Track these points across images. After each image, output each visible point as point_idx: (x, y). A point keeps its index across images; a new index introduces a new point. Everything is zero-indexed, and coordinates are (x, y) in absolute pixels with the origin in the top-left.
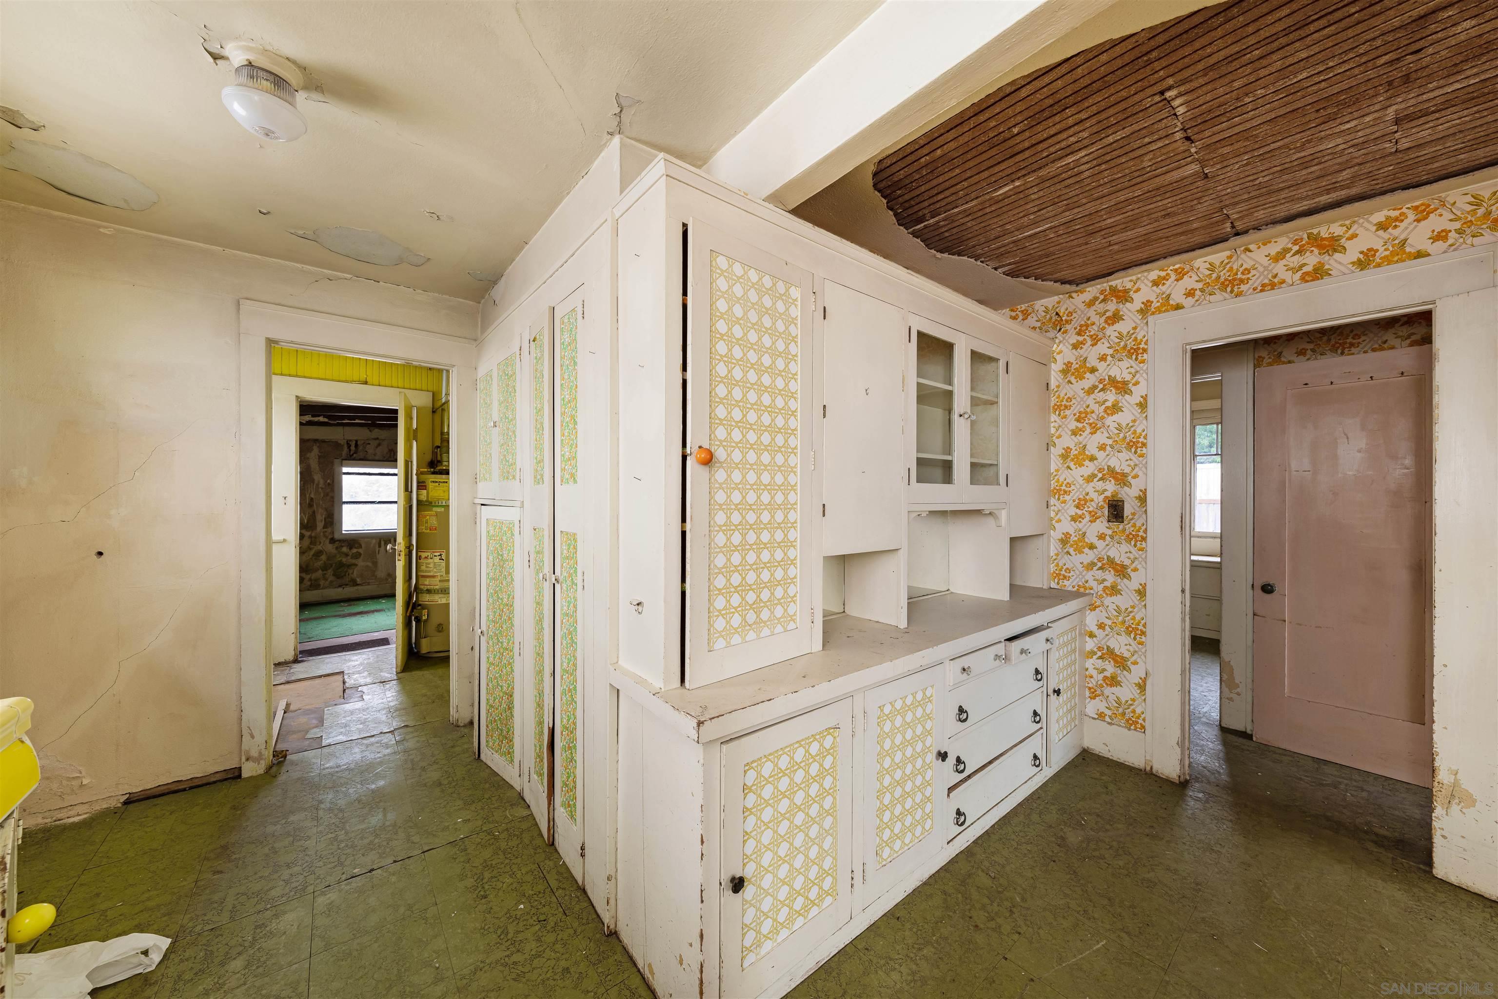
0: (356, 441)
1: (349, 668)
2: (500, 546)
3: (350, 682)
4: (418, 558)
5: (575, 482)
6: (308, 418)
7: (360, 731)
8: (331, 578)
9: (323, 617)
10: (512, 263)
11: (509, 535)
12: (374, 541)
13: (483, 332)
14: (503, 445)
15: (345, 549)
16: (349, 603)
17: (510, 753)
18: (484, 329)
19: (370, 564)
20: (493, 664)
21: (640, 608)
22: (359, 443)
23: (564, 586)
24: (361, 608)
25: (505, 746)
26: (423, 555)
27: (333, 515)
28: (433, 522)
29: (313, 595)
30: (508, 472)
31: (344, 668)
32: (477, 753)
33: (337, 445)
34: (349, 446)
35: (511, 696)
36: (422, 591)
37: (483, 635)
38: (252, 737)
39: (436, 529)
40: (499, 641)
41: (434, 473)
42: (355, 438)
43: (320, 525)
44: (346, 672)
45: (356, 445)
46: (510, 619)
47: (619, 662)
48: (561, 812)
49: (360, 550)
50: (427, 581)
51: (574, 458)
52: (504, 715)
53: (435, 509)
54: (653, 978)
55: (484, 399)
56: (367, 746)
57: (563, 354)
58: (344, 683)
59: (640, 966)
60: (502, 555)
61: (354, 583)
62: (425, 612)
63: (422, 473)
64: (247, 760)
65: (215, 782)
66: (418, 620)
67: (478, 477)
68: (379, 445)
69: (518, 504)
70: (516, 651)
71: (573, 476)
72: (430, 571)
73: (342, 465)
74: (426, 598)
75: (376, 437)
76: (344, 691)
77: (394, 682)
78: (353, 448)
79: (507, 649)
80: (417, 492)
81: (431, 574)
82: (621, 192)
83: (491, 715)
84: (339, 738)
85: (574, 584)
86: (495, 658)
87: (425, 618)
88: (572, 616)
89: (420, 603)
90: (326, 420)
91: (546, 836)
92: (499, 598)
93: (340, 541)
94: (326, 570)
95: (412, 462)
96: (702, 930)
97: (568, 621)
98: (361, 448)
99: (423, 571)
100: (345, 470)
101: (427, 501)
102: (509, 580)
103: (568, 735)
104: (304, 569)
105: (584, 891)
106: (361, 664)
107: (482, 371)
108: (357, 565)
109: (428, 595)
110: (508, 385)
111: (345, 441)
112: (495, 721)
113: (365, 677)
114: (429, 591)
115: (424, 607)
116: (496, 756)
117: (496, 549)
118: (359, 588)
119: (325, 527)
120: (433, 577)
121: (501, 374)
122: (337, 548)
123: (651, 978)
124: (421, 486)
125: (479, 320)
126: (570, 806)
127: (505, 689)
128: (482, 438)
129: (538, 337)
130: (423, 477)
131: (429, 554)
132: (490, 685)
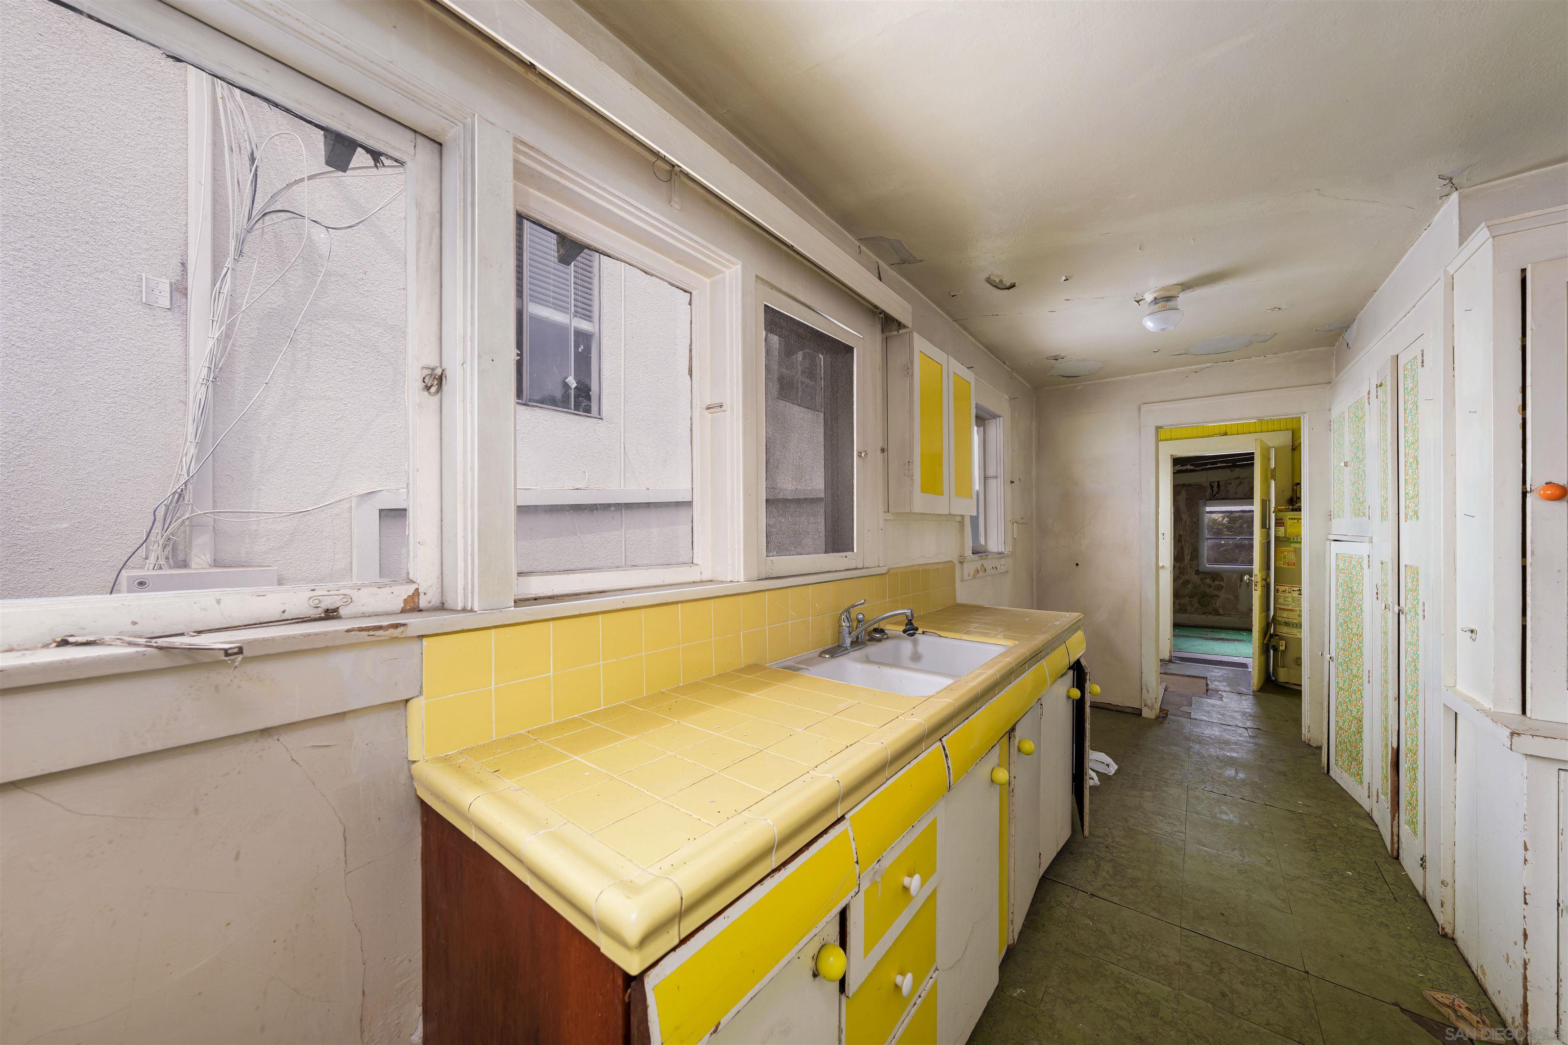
0: (1219, 482)
1: (1211, 677)
2: (1350, 579)
3: (1211, 686)
4: (1277, 591)
5: (1417, 518)
6: (1178, 468)
7: (1219, 719)
8: (1197, 605)
9: (1189, 636)
10: (1362, 309)
11: (1358, 569)
12: (1235, 575)
13: (1337, 374)
14: (1354, 483)
15: (1208, 581)
16: (1213, 630)
17: (1359, 774)
18: (1339, 369)
19: (1231, 597)
20: (1342, 689)
21: (1474, 636)
22: (1220, 484)
23: (1409, 617)
24: (1223, 636)
25: (1354, 768)
26: (1281, 588)
27: (1198, 549)
28: (1292, 557)
29: (1183, 618)
30: (1360, 510)
31: (1208, 675)
32: (1326, 768)
33: (1200, 487)
34: (1212, 487)
35: (1360, 721)
36: (1280, 623)
37: (1333, 661)
38: (1148, 692)
39: (1294, 565)
40: (1348, 668)
41: (1293, 510)
42: (1218, 480)
43: (1187, 558)
44: (1209, 678)
45: (1219, 486)
46: (1359, 648)
47: (1457, 687)
48: (1405, 829)
49: (1222, 583)
50: (1285, 614)
51: (1417, 496)
52: (1353, 738)
53: (1293, 545)
54: (1485, 979)
55: (1337, 439)
56: (1225, 730)
57: (1406, 398)
58: (1207, 685)
59: (1474, 969)
60: (1351, 588)
61: (1217, 613)
62: (1283, 643)
63: (1280, 511)
64: (1145, 706)
65: (1127, 713)
66: (1276, 649)
67: (1332, 514)
68: (1240, 483)
69: (1367, 539)
70: (1366, 679)
71: (1416, 513)
72: (1288, 605)
73: (1205, 505)
74: (1284, 630)
75: (1237, 476)
76: (1207, 690)
77: (1251, 697)
78: (1215, 489)
79: (1356, 676)
80: (1275, 528)
81: (1290, 607)
82: (1461, 243)
83: (1341, 736)
84: (1203, 717)
85: (1417, 614)
86: (1344, 683)
87: (1282, 648)
88: (1415, 645)
89: (1278, 633)
90: (1192, 467)
91: (1389, 849)
92: (1348, 628)
93: (1204, 573)
94: (1193, 598)
95: (1269, 501)
96: (1525, 930)
97: (1412, 649)
98: (1222, 488)
99: (1280, 604)
100: (1208, 509)
101: (1284, 537)
102: (1358, 611)
103: (1412, 756)
104: (1176, 595)
105: (1425, 900)
106: (1221, 676)
107: (1335, 414)
108: (1219, 597)
109: (1286, 627)
110: (1358, 427)
111: (1208, 483)
112: (1344, 742)
113: (1225, 686)
114: (1287, 624)
115: (1282, 638)
116: (1345, 775)
117: (1346, 582)
118: (1222, 618)
119: (1191, 560)
120: (1292, 610)
121: (1352, 416)
122: (1201, 579)
123: (1483, 979)
124: (1279, 523)
125: (1334, 362)
126: (1412, 823)
127: (1354, 714)
128: (1336, 477)
129: (1384, 383)
130: (1281, 515)
131: (1287, 588)
132: (1340, 708)
